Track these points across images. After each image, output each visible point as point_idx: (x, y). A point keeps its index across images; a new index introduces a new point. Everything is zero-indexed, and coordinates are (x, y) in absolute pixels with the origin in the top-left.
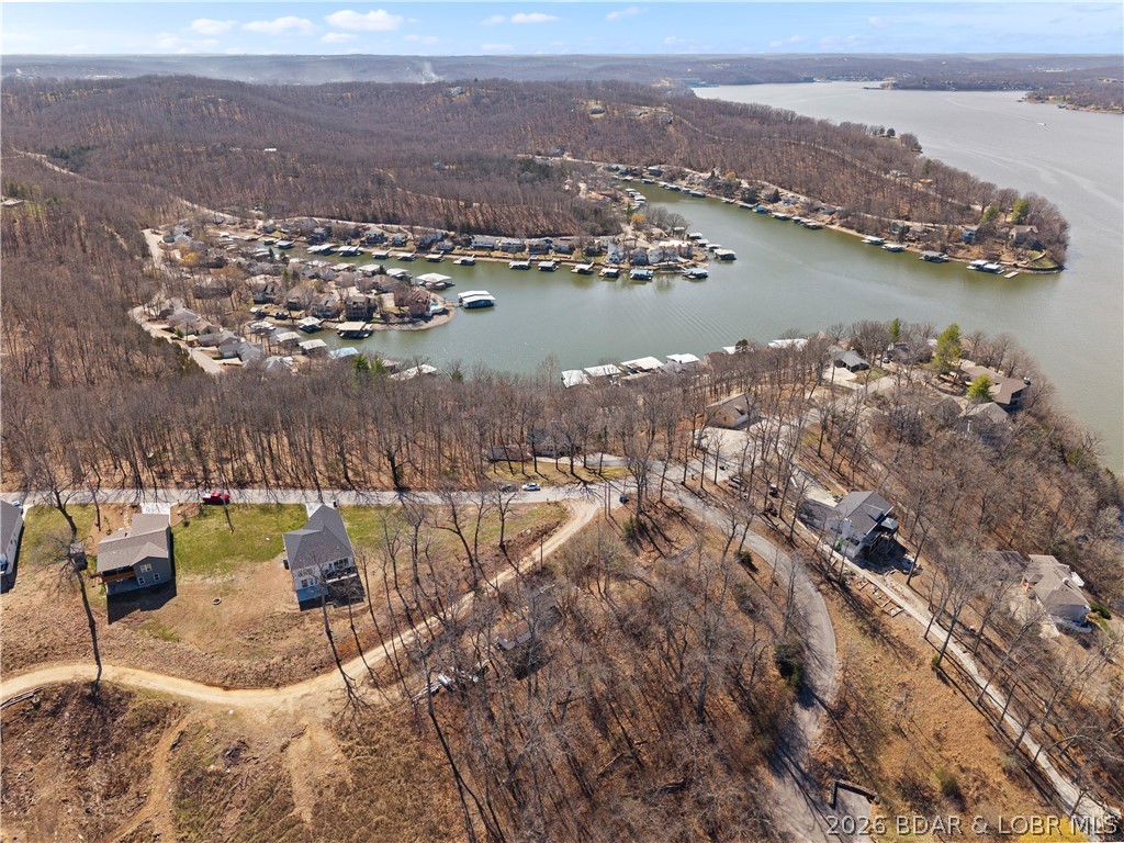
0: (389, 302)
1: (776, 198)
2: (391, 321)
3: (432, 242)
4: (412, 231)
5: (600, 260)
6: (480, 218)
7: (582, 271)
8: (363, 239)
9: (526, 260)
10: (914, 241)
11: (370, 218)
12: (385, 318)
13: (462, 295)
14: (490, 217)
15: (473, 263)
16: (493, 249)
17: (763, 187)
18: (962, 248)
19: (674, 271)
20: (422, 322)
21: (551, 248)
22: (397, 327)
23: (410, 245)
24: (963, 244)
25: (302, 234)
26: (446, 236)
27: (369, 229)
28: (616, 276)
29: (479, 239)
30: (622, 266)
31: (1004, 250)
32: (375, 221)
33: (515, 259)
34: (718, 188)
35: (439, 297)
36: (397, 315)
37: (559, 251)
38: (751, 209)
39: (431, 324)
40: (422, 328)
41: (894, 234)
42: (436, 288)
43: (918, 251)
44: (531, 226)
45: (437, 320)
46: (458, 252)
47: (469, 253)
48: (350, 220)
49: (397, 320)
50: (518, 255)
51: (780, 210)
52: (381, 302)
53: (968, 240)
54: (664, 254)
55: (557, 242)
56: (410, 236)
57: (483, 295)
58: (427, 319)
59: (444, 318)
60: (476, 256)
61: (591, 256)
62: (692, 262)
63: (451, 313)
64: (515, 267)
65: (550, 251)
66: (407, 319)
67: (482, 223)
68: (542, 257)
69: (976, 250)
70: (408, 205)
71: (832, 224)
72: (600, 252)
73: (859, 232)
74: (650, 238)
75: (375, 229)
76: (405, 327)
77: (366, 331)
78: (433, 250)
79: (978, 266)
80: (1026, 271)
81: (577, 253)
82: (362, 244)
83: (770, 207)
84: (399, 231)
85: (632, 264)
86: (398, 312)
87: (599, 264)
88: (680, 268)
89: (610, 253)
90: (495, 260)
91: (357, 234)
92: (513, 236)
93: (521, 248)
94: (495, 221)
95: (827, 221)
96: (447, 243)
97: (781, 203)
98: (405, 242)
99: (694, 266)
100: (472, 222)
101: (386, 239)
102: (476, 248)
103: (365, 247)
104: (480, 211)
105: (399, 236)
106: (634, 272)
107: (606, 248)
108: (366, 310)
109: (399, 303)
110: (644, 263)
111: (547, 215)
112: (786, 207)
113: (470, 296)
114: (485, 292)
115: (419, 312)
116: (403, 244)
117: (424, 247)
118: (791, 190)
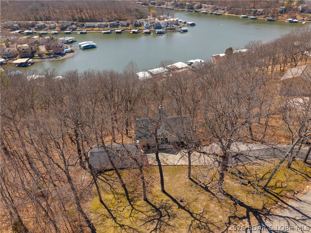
0: (43, 49)
1: (200, 7)
2: (44, 57)
3: (67, 26)
4: (58, 23)
5: (141, 28)
6: (87, 15)
7: (134, 32)
8: (36, 27)
9: (109, 30)
10: (260, 15)
11: (39, 19)
12: (41, 56)
13: (80, 44)
14: (92, 15)
15: (85, 33)
16: (94, 27)
17: (195, 4)
18: (279, 15)
19: (173, 30)
20: (60, 57)
21: (119, 25)
22: (47, 60)
23: (57, 28)
24: (279, 14)
25: (8, 28)
26: (73, 24)
27: (39, 23)
28: (149, 33)
29: (87, 24)
30: (151, 29)
31: (297, 14)
32: (41, 20)
33: (104, 30)
34: (178, 6)
35: (69, 46)
36: (47, 54)
37: (123, 26)
38: (192, 11)
39: (65, 57)
40: (60, 59)
41: (251, 14)
42: (68, 43)
43: (262, 18)
44: (109, 17)
45: (68, 55)
46: (79, 29)
47: (84, 29)
48: (30, 20)
49: (47, 56)
50: (105, 28)
51: (204, 10)
52: (38, 49)
53: (281, 12)
54: (168, 24)
55: (122, 22)
56: (57, 25)
57: (91, 43)
58: (63, 55)
59: (72, 54)
60: (87, 30)
61: (137, 27)
62: (179, 27)
63: (75, 52)
64: (105, 33)
65: (119, 26)
66: (52, 56)
67: (88, 17)
68: (116, 28)
69: (286, 15)
70: (55, 12)
71: (225, 13)
72: (140, 25)
73: (236, 14)
74: (159, 19)
75: (41, 23)
76: (51, 59)
77: (30, 63)
78: (67, 29)
79: (290, 21)
80: (308, 21)
81: (130, 26)
82: (36, 29)
83: (199, 10)
84: (52, 23)
85: (155, 28)
86: (48, 52)
87: (141, 30)
88: (175, 29)
89: (145, 25)
90: (96, 31)
91: (33, 26)
92: (102, 22)
93: (107, 26)
94: (94, 16)
95: (223, 12)
96: (74, 26)
97: (203, 8)
98: (55, 27)
99: (181, 28)
100: (84, 17)
101: (47, 27)
102: (86, 27)
103: (37, 30)
104: (87, 13)
105: (52, 25)
106: (157, 30)
107: (143, 23)
108: (30, 53)
109: (48, 48)
110: (160, 27)
111: (115, 12)
112: (205, 9)
113: (84, 44)
114: (92, 42)
115: (58, 52)
116: (54, 28)
117: (63, 29)
118: (205, 4)
